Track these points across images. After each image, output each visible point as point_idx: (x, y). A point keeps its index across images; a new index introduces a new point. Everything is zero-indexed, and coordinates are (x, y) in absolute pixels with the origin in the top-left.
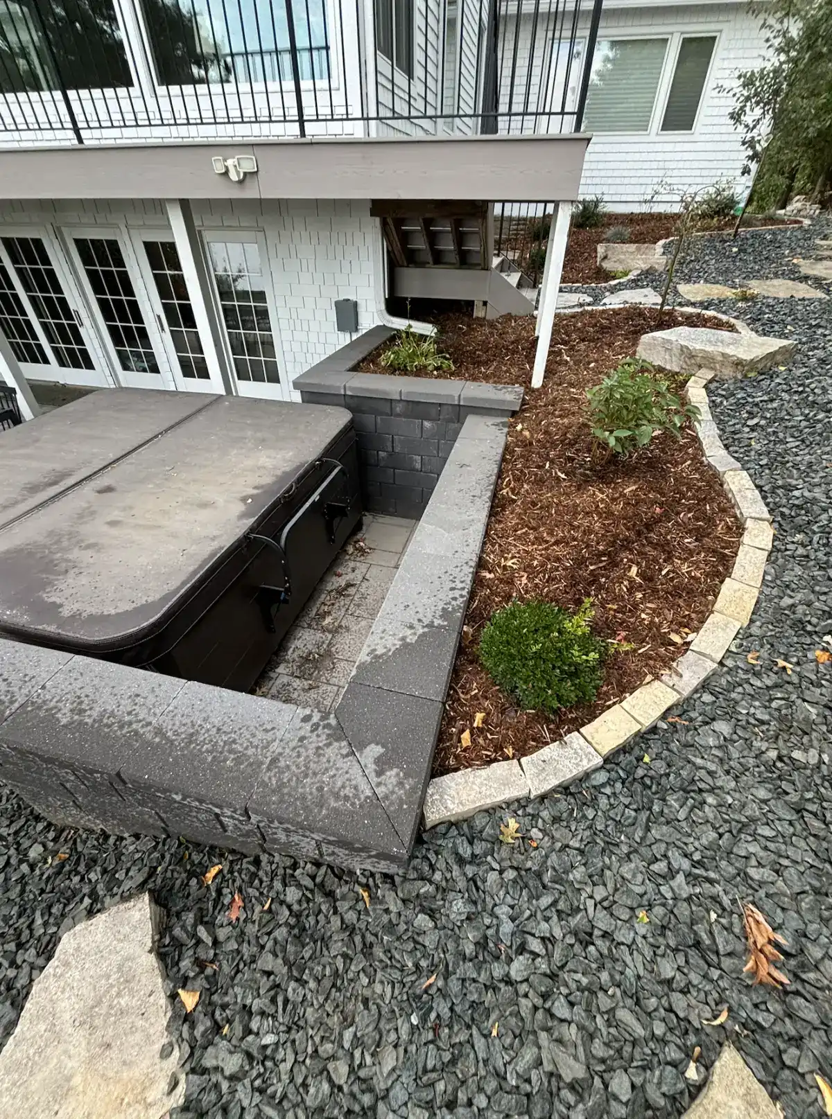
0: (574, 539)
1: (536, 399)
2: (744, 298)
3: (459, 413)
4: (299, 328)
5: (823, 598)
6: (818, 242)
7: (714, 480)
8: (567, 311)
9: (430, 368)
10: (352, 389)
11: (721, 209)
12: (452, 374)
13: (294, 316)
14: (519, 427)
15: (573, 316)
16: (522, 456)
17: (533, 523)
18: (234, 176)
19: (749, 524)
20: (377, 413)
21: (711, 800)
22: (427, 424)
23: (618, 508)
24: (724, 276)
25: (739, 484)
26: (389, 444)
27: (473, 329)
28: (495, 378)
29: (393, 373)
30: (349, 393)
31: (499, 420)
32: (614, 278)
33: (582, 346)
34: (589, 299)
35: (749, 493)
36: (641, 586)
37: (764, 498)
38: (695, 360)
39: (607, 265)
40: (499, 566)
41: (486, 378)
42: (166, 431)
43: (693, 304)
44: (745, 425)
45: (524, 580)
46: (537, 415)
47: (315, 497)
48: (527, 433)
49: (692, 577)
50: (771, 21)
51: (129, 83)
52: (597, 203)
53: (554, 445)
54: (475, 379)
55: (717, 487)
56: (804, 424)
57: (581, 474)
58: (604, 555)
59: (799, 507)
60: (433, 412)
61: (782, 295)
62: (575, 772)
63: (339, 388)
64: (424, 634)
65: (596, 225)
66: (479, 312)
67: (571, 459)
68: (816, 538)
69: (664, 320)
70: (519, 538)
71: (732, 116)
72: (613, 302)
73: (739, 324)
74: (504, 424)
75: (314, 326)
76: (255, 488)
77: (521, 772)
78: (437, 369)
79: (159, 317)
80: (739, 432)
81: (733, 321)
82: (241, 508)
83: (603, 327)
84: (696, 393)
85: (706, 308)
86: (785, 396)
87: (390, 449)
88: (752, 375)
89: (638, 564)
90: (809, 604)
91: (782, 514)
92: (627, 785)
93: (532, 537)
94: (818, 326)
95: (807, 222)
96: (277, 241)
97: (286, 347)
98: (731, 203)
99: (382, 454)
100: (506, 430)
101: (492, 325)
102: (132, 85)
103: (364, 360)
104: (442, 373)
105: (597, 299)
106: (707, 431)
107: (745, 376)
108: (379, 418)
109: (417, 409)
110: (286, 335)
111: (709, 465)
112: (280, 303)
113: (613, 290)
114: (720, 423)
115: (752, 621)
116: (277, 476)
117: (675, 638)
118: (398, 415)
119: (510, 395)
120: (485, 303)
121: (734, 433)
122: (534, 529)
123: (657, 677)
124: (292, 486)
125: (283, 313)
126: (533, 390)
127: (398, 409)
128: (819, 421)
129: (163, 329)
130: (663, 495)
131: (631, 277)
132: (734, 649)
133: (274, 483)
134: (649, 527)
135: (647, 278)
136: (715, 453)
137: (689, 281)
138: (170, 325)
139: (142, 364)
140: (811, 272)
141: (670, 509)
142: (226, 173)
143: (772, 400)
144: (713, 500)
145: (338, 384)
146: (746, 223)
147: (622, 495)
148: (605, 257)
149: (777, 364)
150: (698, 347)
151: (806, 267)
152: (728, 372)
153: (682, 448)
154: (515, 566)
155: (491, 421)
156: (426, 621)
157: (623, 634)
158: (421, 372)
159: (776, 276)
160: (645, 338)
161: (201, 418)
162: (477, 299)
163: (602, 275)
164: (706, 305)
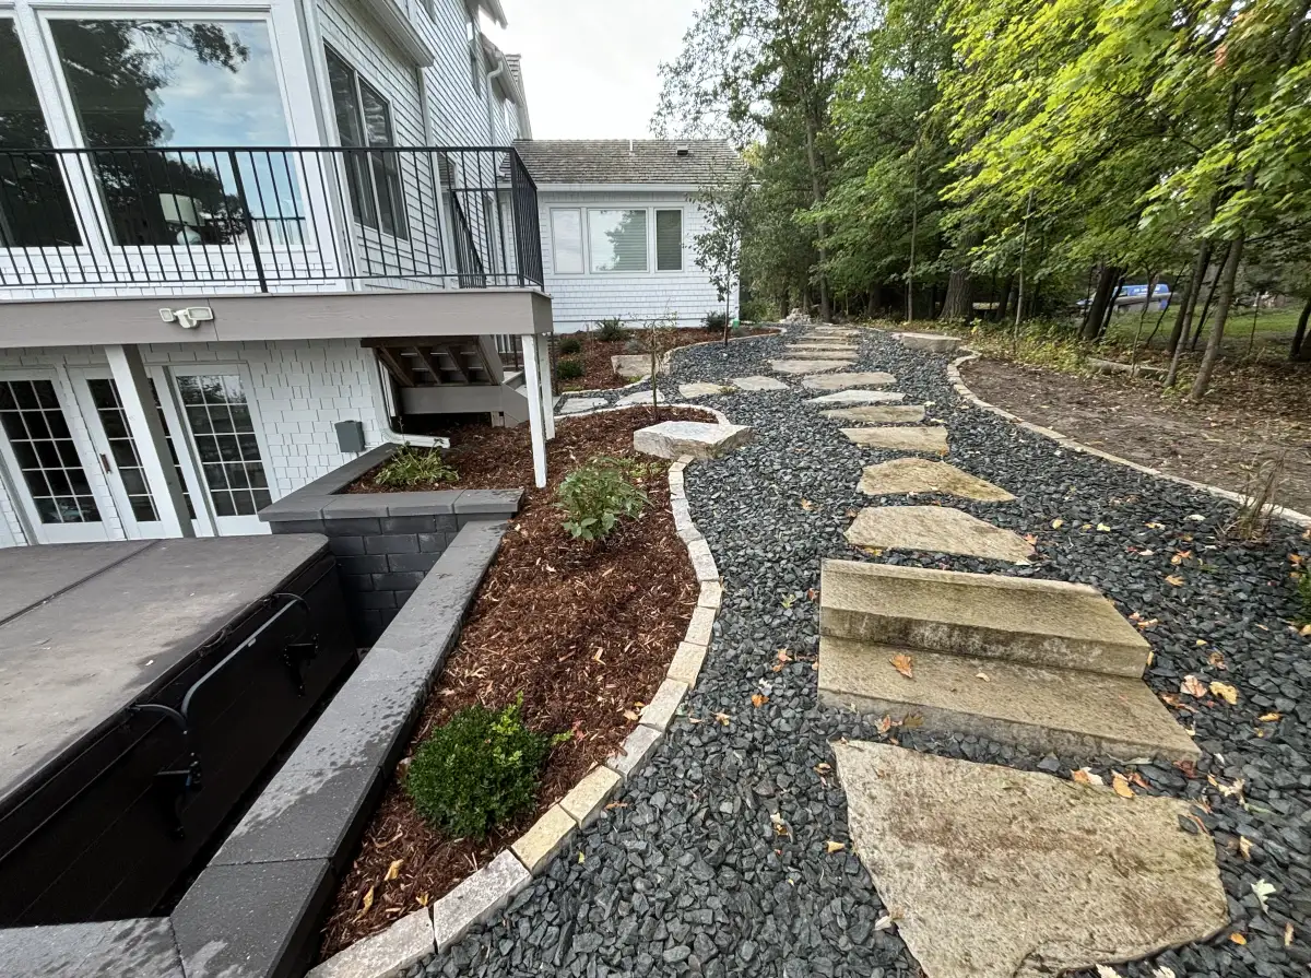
0: (549, 632)
1: (540, 499)
2: (727, 393)
3: (456, 522)
4: (294, 452)
5: (761, 643)
6: (788, 346)
7: (681, 550)
8: (581, 415)
9: (431, 481)
10: (329, 512)
11: (717, 325)
12: (455, 484)
13: (288, 442)
14: (518, 528)
15: (585, 419)
16: (515, 556)
17: (508, 624)
18: (185, 324)
19: (704, 587)
20: (365, 533)
21: (639, 885)
22: (424, 537)
23: (595, 594)
24: (716, 376)
25: (700, 552)
26: (384, 564)
27: (490, 438)
28: (502, 484)
29: (387, 491)
30: (327, 517)
31: (497, 524)
32: (628, 383)
33: (588, 445)
34: (604, 402)
35: (705, 559)
36: (602, 667)
37: (717, 561)
38: (680, 448)
39: (621, 372)
40: (462, 679)
41: (491, 484)
42: (57, 594)
43: (687, 401)
44: (710, 499)
45: (489, 689)
46: (539, 513)
47: (251, 641)
48: (524, 533)
49: (653, 648)
50: (704, 205)
51: (76, 241)
52: (616, 322)
53: (549, 540)
54: (479, 486)
55: (683, 557)
56: (755, 492)
57: (569, 565)
58: (572, 643)
59: (745, 564)
60: (428, 524)
61: (757, 388)
62: (494, 899)
63: (315, 513)
64: (333, 779)
65: (619, 339)
66: (497, 422)
67: (562, 552)
68: (756, 589)
69: (660, 415)
70: (494, 643)
71: (698, 263)
72: (624, 403)
73: (720, 416)
74: (502, 527)
75: (314, 449)
76: (167, 645)
77: (430, 922)
78: (439, 481)
79: (104, 457)
80: (707, 505)
81: (715, 412)
82: (135, 673)
83: (607, 427)
84: (675, 477)
85: (697, 403)
86: (743, 470)
87: (386, 569)
88: (721, 455)
89: (604, 646)
90: (750, 652)
91: (732, 573)
92: (555, 897)
93: (506, 639)
94: (777, 411)
95: (784, 330)
96: (264, 372)
97: (280, 474)
98: (724, 319)
99: (376, 576)
100: (503, 532)
101: (509, 433)
102: (80, 244)
103: (355, 481)
104: (444, 483)
105: (611, 402)
106: (680, 508)
107: (716, 457)
108: (367, 539)
109: (411, 524)
110: (280, 462)
111: (681, 539)
112: (270, 428)
113: (627, 393)
114: (691, 498)
115: (699, 681)
116: (202, 625)
117: (630, 715)
118: (390, 533)
119: (508, 499)
120: (501, 414)
121: (702, 507)
122: (509, 630)
123: (603, 763)
124: (220, 633)
125: (275, 440)
126: (538, 490)
127: (389, 526)
128: (765, 488)
129: (108, 469)
130: (636, 572)
131: (643, 381)
132: (680, 713)
133: (195, 635)
134: (622, 607)
135: (655, 382)
136: (684, 526)
137: (688, 382)
138: (119, 465)
139: (74, 513)
140: (780, 369)
141: (642, 586)
142: (176, 321)
143: (733, 475)
144: (678, 570)
145: (313, 510)
146: (738, 334)
147: (602, 579)
148: (619, 367)
149: (740, 445)
150: (676, 437)
151: (778, 366)
152: (703, 456)
153: (661, 526)
154: (480, 676)
155: (488, 525)
156: (341, 763)
157: (578, 723)
158: (421, 485)
159: (755, 373)
160: (637, 434)
161: (118, 571)
162: (493, 410)
163: (619, 380)
164: (696, 401)
